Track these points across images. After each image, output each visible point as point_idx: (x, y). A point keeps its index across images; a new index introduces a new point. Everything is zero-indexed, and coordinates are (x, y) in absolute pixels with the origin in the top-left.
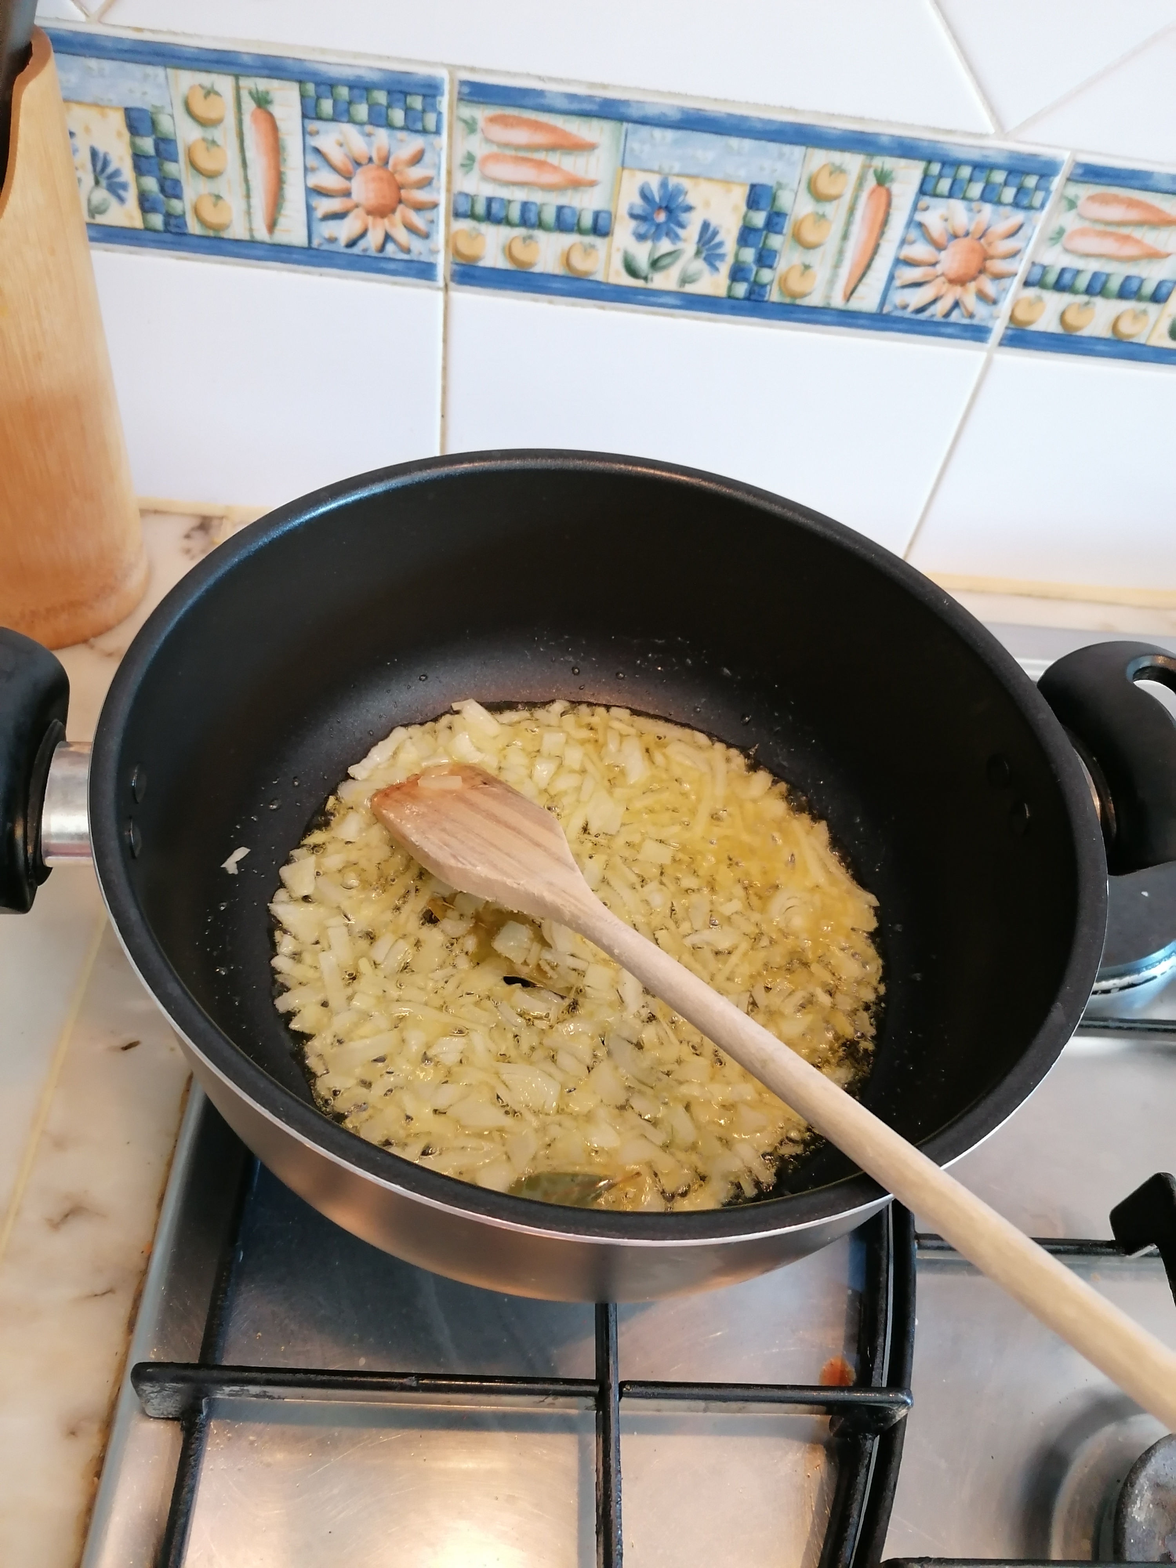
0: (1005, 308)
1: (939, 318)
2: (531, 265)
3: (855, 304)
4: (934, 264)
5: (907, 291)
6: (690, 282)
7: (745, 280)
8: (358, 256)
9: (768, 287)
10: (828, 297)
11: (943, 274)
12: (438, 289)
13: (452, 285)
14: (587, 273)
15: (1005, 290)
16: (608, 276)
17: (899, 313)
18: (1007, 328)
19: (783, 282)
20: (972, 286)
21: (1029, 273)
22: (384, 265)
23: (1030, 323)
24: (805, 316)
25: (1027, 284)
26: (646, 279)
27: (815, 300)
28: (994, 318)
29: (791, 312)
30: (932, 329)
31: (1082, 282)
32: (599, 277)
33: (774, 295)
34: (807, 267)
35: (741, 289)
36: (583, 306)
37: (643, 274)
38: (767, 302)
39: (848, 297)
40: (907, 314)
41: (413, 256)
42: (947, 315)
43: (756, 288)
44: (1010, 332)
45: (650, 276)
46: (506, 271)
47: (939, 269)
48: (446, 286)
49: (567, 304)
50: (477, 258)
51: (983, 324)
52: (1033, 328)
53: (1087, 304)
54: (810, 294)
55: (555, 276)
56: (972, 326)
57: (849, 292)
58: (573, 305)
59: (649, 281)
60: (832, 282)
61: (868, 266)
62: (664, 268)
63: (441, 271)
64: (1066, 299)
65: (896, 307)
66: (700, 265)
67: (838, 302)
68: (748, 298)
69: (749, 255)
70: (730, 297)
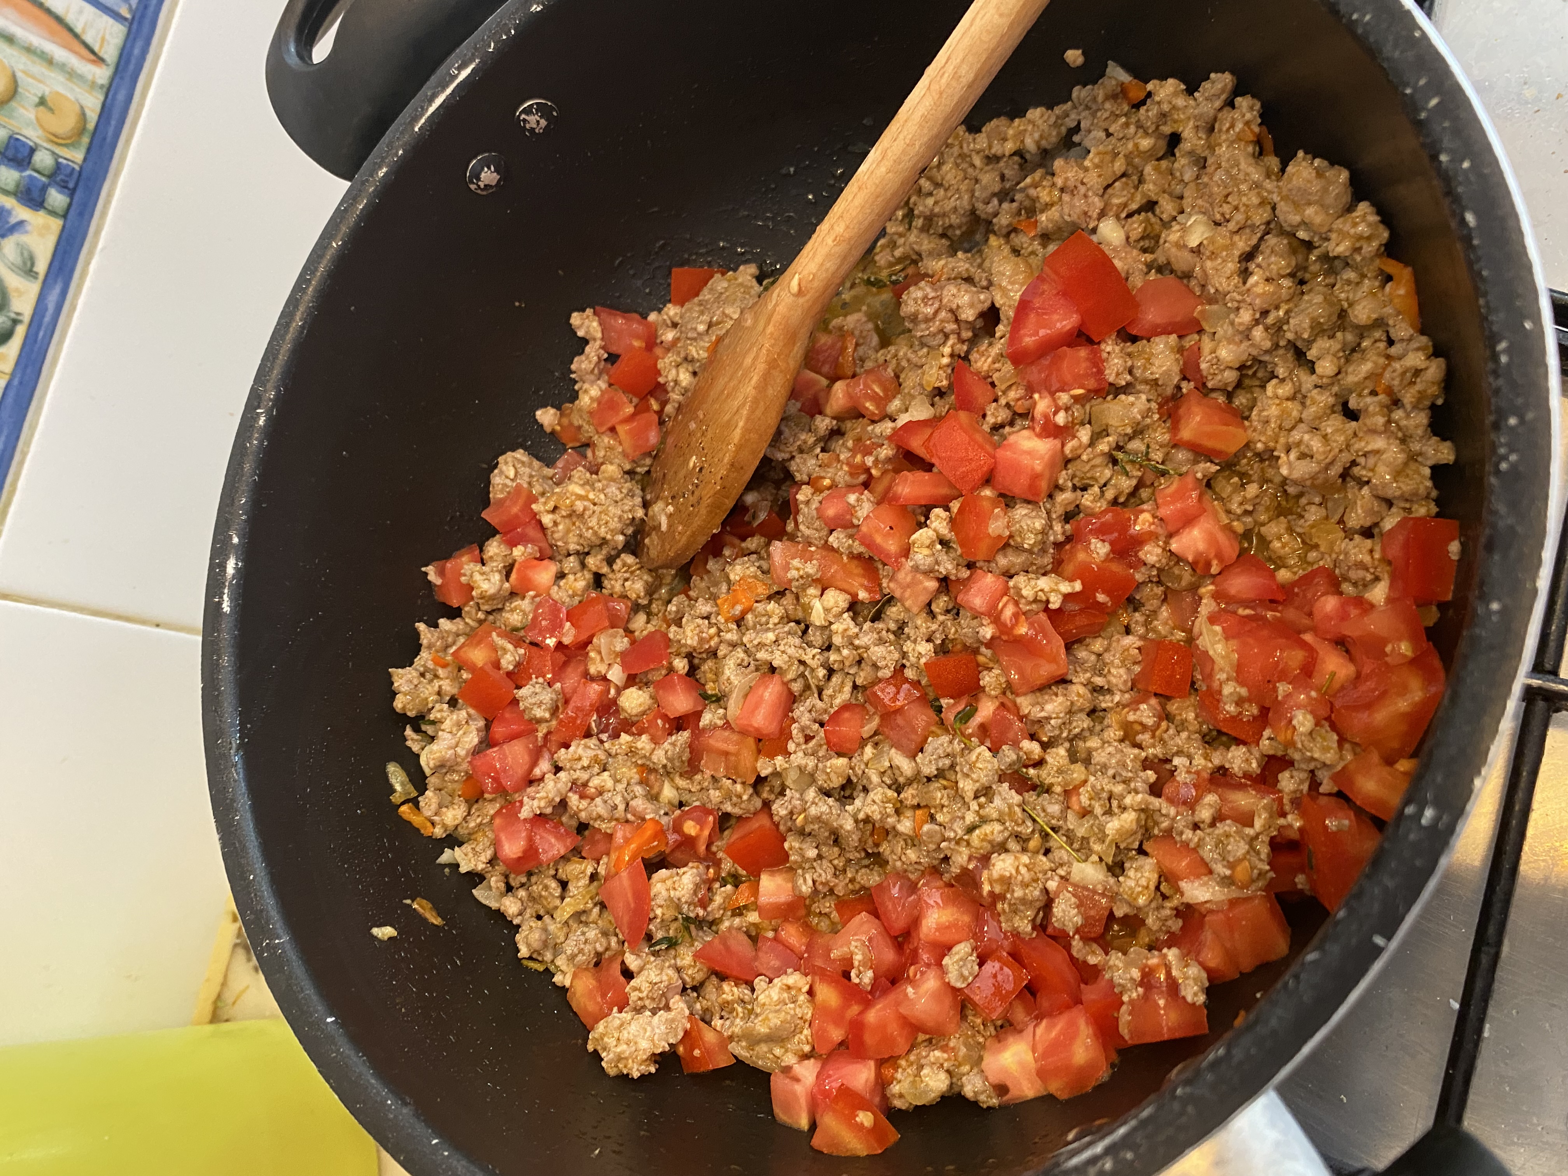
3: (110, 53)
6: (33, 265)
7: (44, 189)
9: (61, 160)
10: (92, 85)
19: (55, 139)
24: (112, 125)
26: (15, 322)
27: (93, 103)
29: (105, 139)
33: (76, 156)
34: (42, 102)
35: (57, 198)
37: (9, 323)
38: (81, 167)
39: (98, 58)
43: (60, 177)
45: (13, 315)
54: (82, 108)
57: (92, 57)
59: (20, 318)
60: (72, 75)
61: (59, 20)
66: (9, 245)
67: (102, 74)
68: (72, 193)
69: (7, 175)
70: (65, 216)
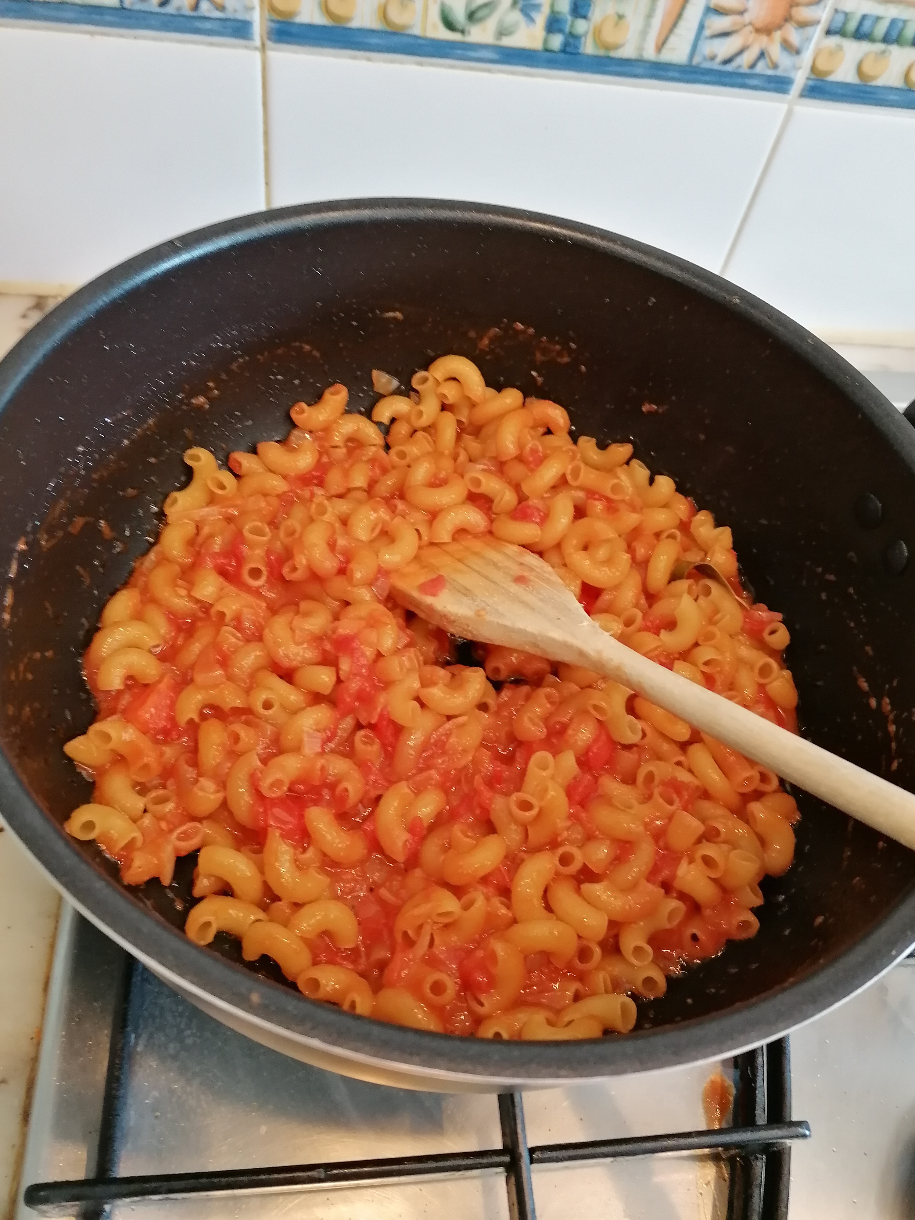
0: (807, 57)
1: (745, 70)
2: (349, 19)
3: (666, 56)
4: (741, 13)
5: (717, 42)
6: (506, 35)
7: (561, 31)
8: (172, 15)
9: (583, 39)
10: (641, 49)
11: (751, 24)
12: (256, 48)
13: (269, 44)
14: (404, 27)
15: (808, 40)
16: (425, 29)
17: (707, 65)
18: (808, 79)
19: (598, 32)
20: (777, 35)
21: (832, 21)
22: (199, 24)
23: (829, 73)
24: (618, 69)
25: (829, 32)
26: (463, 32)
27: (627, 52)
28: (796, 68)
29: (606, 65)
30: (739, 80)
31: (881, 30)
32: (417, 31)
33: (589, 48)
34: (621, 17)
35: (557, 41)
36: (401, 63)
37: (460, 27)
38: (581, 54)
39: (659, 48)
40: (715, 65)
41: (229, 14)
42: (753, 66)
43: (571, 41)
44: (811, 83)
45: (467, 29)
46: (324, 27)
47: (747, 17)
48: (263, 45)
49: (385, 61)
50: (292, 14)
51: (786, 75)
52: (832, 78)
53: (883, 52)
54: (623, 45)
55: (372, 32)
56: (776, 76)
57: (660, 43)
58: (392, 61)
59: (466, 34)
60: (644, 33)
61: (679, 16)
62: (481, 20)
63: (257, 29)
64: (865, 46)
65: (705, 59)
66: (516, 16)
67: (650, 54)
68: (563, 51)
69: (564, 5)
70: (546, 50)
